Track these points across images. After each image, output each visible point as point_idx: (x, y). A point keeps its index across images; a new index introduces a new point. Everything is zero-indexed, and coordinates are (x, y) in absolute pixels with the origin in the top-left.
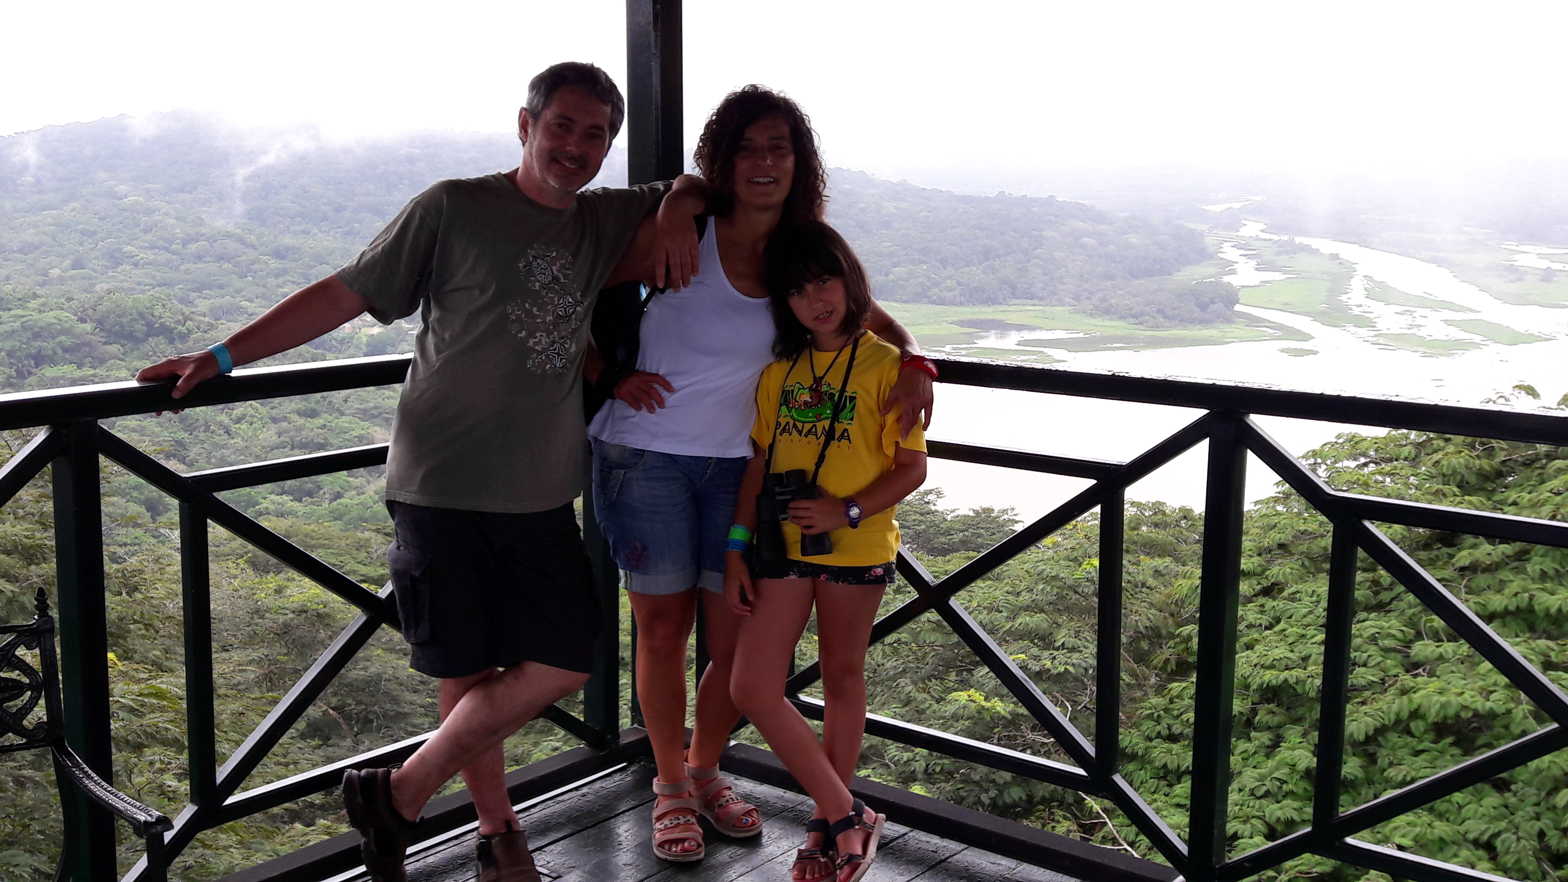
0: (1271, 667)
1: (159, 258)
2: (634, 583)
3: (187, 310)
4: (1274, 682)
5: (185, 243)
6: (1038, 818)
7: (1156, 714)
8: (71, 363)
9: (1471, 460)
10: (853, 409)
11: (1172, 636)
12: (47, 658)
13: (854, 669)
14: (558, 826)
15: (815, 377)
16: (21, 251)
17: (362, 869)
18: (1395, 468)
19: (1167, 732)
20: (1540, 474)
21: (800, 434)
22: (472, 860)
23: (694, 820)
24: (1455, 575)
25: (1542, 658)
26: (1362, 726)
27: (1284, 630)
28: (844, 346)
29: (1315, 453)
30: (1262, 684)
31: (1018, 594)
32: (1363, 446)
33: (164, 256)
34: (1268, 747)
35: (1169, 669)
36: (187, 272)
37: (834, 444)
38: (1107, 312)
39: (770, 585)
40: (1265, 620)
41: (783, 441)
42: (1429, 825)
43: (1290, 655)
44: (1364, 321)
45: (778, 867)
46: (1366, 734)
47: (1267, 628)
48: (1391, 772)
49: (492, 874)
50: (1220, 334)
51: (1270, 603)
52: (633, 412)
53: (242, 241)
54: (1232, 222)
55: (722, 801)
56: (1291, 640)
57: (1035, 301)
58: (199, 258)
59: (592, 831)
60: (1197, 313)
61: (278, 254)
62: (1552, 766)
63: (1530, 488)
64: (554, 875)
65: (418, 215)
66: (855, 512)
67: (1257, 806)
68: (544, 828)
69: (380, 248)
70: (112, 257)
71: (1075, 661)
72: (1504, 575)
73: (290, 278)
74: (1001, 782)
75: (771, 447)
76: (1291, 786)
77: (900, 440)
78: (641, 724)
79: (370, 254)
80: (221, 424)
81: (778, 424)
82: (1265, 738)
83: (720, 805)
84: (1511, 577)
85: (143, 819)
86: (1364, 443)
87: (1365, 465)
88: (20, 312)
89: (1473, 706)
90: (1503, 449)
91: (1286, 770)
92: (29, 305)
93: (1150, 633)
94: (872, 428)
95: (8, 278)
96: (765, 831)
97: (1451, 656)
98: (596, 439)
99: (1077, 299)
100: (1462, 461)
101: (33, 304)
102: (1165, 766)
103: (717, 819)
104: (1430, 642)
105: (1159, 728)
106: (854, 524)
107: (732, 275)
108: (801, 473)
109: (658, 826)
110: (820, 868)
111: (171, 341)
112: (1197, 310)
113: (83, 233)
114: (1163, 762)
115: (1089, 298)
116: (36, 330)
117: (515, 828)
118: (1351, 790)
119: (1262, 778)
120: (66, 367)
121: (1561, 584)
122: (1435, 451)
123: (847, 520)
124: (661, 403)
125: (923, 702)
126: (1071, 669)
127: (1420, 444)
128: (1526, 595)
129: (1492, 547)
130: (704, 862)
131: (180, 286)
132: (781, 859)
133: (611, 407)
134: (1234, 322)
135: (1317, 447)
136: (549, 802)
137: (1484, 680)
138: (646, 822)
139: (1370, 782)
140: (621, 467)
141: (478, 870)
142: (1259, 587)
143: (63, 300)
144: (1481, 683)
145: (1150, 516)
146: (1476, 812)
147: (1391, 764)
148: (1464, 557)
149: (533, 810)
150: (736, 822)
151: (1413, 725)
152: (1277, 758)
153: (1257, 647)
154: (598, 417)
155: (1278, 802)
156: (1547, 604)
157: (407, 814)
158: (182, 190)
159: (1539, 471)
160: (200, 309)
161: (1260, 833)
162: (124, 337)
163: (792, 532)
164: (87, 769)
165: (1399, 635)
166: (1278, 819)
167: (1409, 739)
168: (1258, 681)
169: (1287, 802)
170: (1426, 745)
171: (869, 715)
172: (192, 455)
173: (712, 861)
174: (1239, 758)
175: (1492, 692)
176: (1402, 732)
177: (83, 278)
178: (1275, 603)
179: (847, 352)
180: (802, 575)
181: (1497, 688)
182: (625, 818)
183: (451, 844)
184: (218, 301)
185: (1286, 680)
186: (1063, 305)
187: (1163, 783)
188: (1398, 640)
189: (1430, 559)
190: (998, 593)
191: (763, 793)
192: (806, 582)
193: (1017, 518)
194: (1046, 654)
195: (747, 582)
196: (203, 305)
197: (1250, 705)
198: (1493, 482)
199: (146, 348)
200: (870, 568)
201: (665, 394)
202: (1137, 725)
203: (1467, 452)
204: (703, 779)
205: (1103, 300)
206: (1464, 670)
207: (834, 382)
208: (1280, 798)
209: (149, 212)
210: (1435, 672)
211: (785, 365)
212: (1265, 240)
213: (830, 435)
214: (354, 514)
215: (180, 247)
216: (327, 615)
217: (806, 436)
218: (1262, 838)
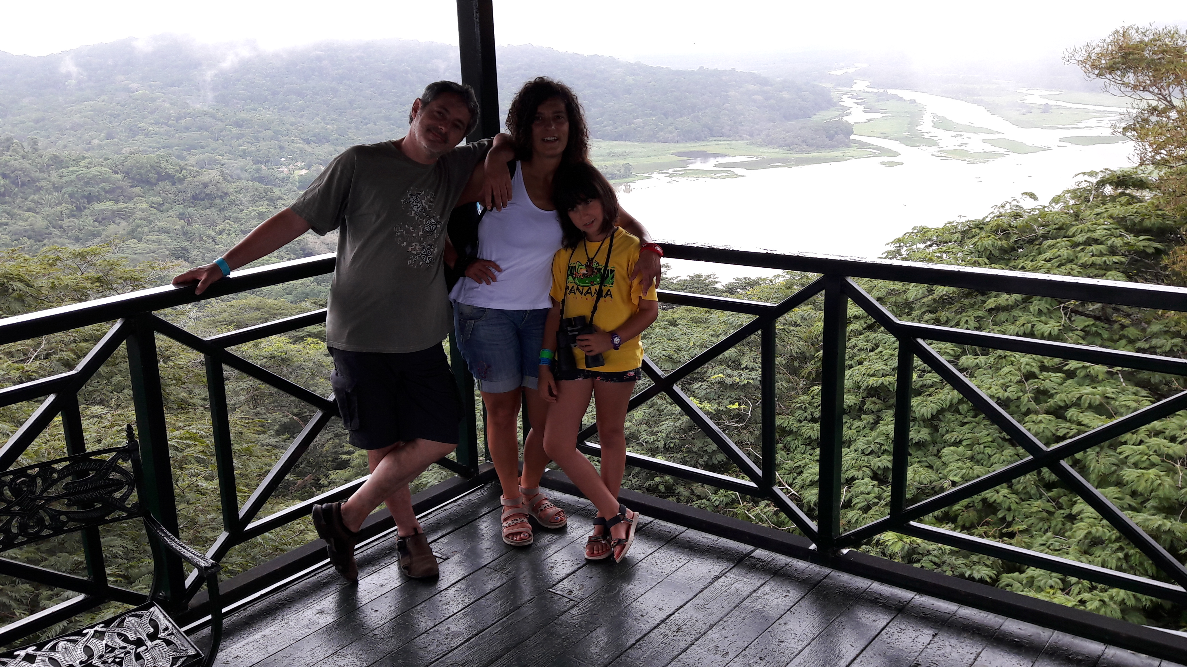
0: (873, 375)
1: (161, 130)
2: (484, 386)
3: (182, 163)
4: (875, 385)
5: (178, 119)
6: (733, 472)
7: (803, 407)
8: (110, 200)
9: (996, 242)
10: (613, 277)
11: (813, 357)
12: (136, 464)
13: (619, 429)
14: (445, 525)
15: (588, 258)
16: (72, 128)
17: (329, 560)
18: (949, 248)
19: (811, 416)
20: (1038, 249)
21: (582, 294)
22: (394, 550)
23: (526, 520)
24: (986, 314)
25: (1039, 364)
26: (930, 409)
27: (881, 352)
28: (605, 238)
29: (899, 240)
30: (868, 386)
31: (718, 336)
32: (929, 234)
33: (164, 129)
34: (872, 423)
35: (811, 378)
36: (180, 138)
37: (602, 299)
38: (770, 142)
39: (566, 384)
40: (869, 346)
41: (571, 297)
42: (971, 468)
43: (885, 367)
44: (932, 143)
45: (578, 546)
46: (932, 414)
47: (871, 351)
48: (947, 437)
49: (407, 560)
50: (842, 155)
51: (872, 335)
52: (478, 284)
53: (214, 117)
54: (848, 82)
55: (542, 507)
56: (885, 358)
57: (725, 138)
58: (187, 129)
59: (466, 528)
60: (827, 141)
61: (238, 124)
62: (1045, 430)
63: (1032, 258)
64: (444, 557)
65: (339, 169)
66: (617, 340)
67: (866, 460)
68: (435, 527)
69: (317, 189)
70: (131, 130)
71: (753, 377)
72: (1016, 312)
73: (247, 140)
74: (710, 451)
75: (563, 301)
76: (886, 447)
77: (642, 295)
78: (491, 460)
79: (311, 194)
80: (209, 236)
81: (567, 288)
82: (870, 418)
83: (541, 510)
84: (1021, 314)
85: (203, 565)
86: (929, 233)
87: (931, 246)
88: (75, 168)
89: (997, 396)
90: (1015, 234)
91: (884, 438)
92: (81, 164)
93: (799, 356)
94: (625, 288)
95: (65, 146)
96: (568, 523)
97: (983, 365)
98: (455, 301)
99: (751, 135)
100: (990, 242)
101: (83, 163)
102: (810, 437)
103: (540, 518)
104: (971, 356)
105: (806, 414)
106: (616, 347)
107: (533, 197)
108: (582, 318)
109: (505, 524)
110: (602, 546)
111: (174, 184)
112: (827, 140)
113: (111, 115)
114: (809, 434)
115: (759, 135)
116: (86, 180)
117: (419, 532)
118: (923, 448)
119: (868, 443)
120: (107, 203)
121: (1051, 318)
122: (974, 236)
123: (612, 345)
124: (494, 279)
125: (662, 405)
126: (751, 381)
127: (964, 232)
128: (1030, 325)
129: (1008, 296)
130: (534, 545)
131: (177, 148)
132: (579, 541)
133: (463, 282)
134: (851, 147)
135: (900, 236)
136: (438, 511)
137: (1004, 379)
138: (497, 521)
139: (935, 443)
140: (471, 319)
141: (398, 556)
142: (865, 326)
143: (102, 160)
144: (1002, 381)
145: (799, 280)
146: (1000, 459)
147: (947, 432)
148: (991, 303)
149: (430, 516)
150: (551, 519)
151: (960, 407)
152: (878, 430)
153: (865, 363)
154: (456, 288)
155: (879, 457)
156: (1042, 330)
157: (353, 529)
158: (173, 85)
159: (1038, 246)
160: (190, 162)
161: (868, 476)
162: (143, 182)
163: (579, 353)
164: (166, 531)
165: (952, 352)
166: (879, 467)
167: (959, 416)
168: (865, 384)
169: (885, 457)
170: (968, 419)
171: (628, 454)
172: (193, 256)
173: (539, 545)
174: (855, 431)
175: (1008, 386)
176: (953, 412)
177: (114, 145)
178: (875, 335)
179: (608, 241)
180: (586, 377)
181: (1012, 384)
182: (485, 518)
183: (382, 540)
184: (203, 156)
185: (882, 383)
186: (743, 140)
187: (809, 447)
188: (951, 355)
189: (971, 304)
190: (705, 336)
191: (565, 499)
192: (588, 381)
193: (717, 280)
194: (736, 373)
195: (553, 384)
196: (192, 160)
197: (861, 399)
198: (1008, 253)
199: (158, 188)
200: (627, 372)
201: (496, 273)
202: (792, 413)
203: (993, 236)
204: (531, 494)
205: (768, 135)
206: (991, 373)
207: (600, 261)
208: (880, 454)
209: (153, 100)
210: (974, 374)
211: (570, 251)
212: (869, 92)
213: (599, 294)
214: (299, 290)
215: (174, 122)
216: (288, 359)
217: (585, 295)
218: (869, 479)
